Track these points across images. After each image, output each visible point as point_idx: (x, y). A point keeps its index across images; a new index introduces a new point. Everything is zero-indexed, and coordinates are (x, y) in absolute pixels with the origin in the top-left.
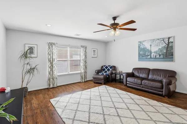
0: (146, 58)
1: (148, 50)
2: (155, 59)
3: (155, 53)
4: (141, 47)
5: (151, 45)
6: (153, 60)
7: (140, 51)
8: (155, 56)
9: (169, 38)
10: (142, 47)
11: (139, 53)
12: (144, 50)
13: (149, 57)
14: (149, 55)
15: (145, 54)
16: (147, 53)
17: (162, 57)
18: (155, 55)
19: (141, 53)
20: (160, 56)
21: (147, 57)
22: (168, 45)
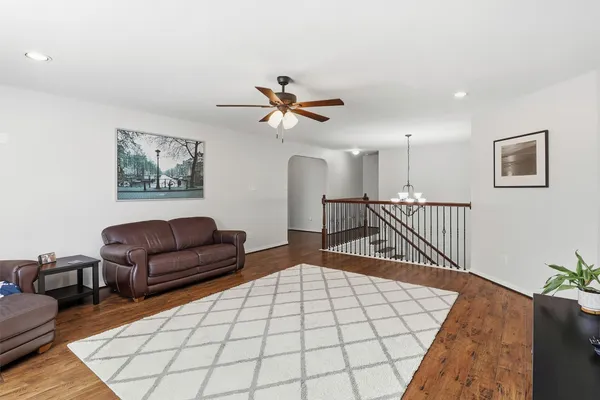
0: (145, 190)
1: (150, 163)
2: (170, 192)
3: (168, 174)
4: (127, 150)
5: (158, 151)
6: (162, 194)
7: (125, 165)
8: (169, 185)
9: (197, 144)
10: (131, 151)
11: (120, 172)
12: (139, 162)
13: (154, 186)
14: (153, 181)
15: (139, 177)
16: (147, 173)
17: (183, 186)
18: (168, 181)
19: (128, 171)
20: (179, 183)
21: (147, 187)
22: (195, 158)
